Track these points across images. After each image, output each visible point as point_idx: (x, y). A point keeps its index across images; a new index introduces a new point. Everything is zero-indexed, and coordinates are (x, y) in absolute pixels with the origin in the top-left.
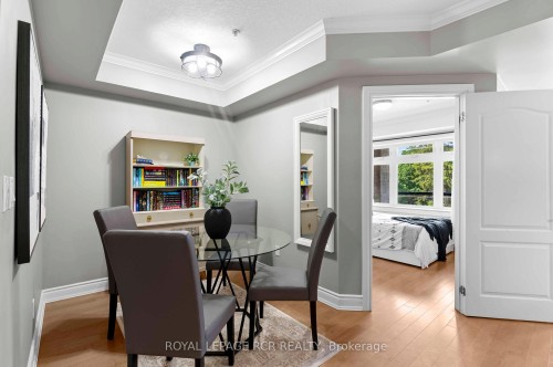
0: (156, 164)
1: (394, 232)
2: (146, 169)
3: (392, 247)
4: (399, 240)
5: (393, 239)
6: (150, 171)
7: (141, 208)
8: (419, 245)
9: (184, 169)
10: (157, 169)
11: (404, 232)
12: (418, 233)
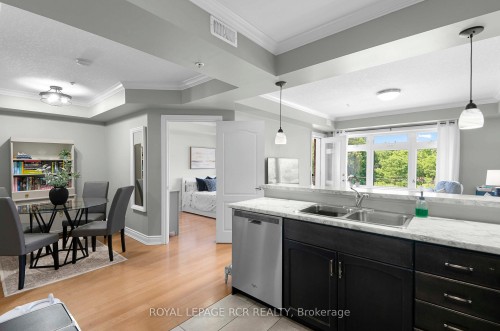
0: (34, 158)
2: (25, 162)
6: (28, 164)
7: (21, 189)
9: (58, 162)
10: (35, 162)
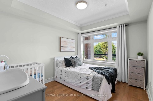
1: (88, 79)
3: (87, 88)
4: (90, 84)
5: (87, 83)
8: (101, 89)
11: (93, 80)
12: (101, 81)
